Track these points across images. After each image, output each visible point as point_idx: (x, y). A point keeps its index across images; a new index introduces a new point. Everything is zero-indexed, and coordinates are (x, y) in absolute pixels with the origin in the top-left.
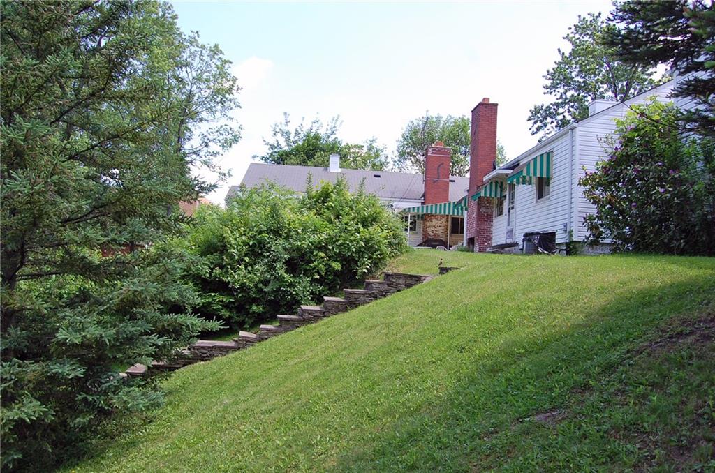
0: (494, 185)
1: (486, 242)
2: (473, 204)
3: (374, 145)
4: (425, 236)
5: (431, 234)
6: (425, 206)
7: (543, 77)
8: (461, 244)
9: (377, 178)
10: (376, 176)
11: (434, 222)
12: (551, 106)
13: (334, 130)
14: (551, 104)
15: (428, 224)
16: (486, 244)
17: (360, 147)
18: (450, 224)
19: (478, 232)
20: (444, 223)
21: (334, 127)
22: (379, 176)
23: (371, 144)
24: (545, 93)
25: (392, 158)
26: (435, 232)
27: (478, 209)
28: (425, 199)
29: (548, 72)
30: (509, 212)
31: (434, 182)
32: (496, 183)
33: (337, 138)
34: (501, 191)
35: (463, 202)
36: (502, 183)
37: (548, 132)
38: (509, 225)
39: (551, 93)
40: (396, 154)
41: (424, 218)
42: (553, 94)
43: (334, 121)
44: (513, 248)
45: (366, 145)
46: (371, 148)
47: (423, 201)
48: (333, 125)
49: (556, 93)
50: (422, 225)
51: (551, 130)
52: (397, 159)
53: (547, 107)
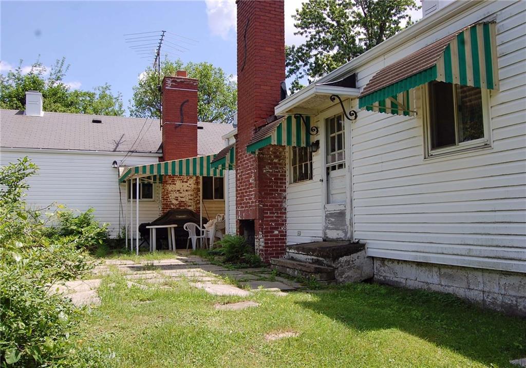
0: (294, 121)
1: (276, 229)
2: (249, 159)
3: (107, 92)
4: (166, 205)
5: (174, 202)
6: (163, 163)
7: (292, 16)
8: (220, 219)
9: (95, 124)
10: (94, 121)
11: (179, 185)
12: (303, 47)
13: (59, 74)
14: (303, 45)
15: (170, 188)
16: (276, 232)
17: (91, 96)
18: (201, 186)
19: (262, 211)
20: (193, 186)
21: (59, 71)
22: (99, 122)
23: (104, 92)
24: (295, 34)
25: (129, 108)
26: (179, 198)
27: (260, 167)
28: (164, 152)
29: (297, 11)
30: (328, 174)
31: (176, 127)
32: (298, 117)
33: (62, 84)
34: (308, 134)
35: (228, 156)
36: (308, 118)
37: (300, 76)
38: (328, 202)
39: (302, 34)
40: (133, 102)
41: (162, 179)
42: (305, 35)
43: (59, 65)
44: (354, 256)
45: (98, 93)
46: (103, 97)
47: (161, 155)
48: (58, 69)
49: (308, 34)
50: (161, 191)
51: (303, 73)
52: (134, 108)
53: (298, 49)
